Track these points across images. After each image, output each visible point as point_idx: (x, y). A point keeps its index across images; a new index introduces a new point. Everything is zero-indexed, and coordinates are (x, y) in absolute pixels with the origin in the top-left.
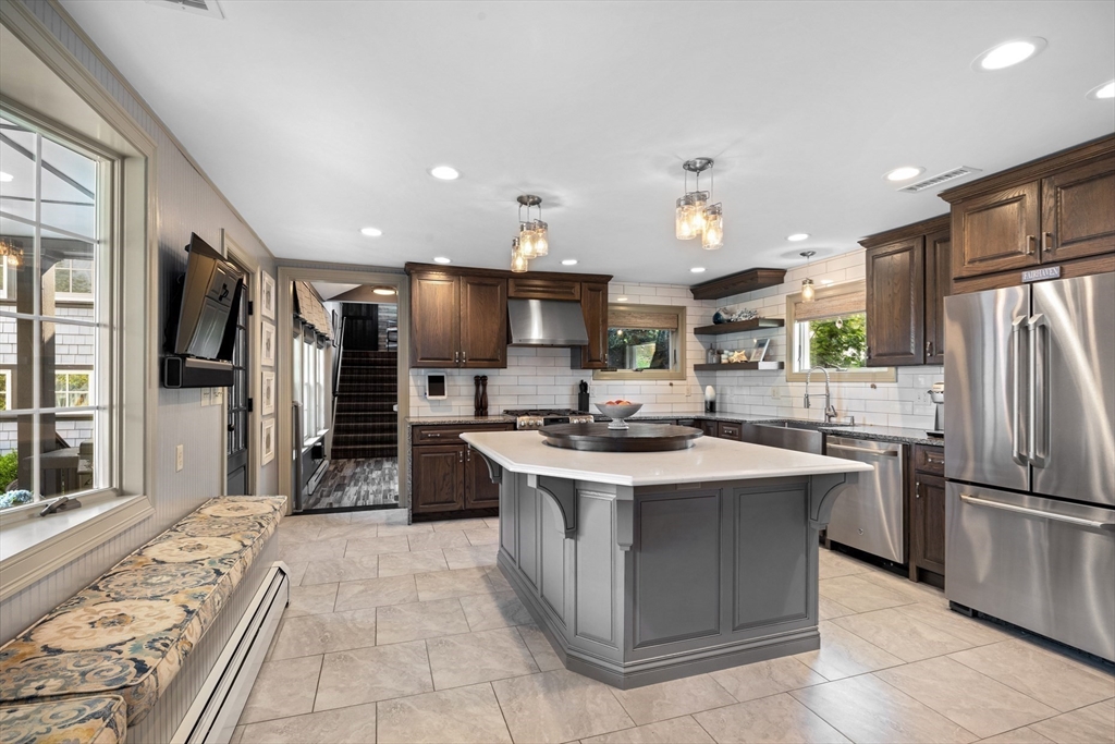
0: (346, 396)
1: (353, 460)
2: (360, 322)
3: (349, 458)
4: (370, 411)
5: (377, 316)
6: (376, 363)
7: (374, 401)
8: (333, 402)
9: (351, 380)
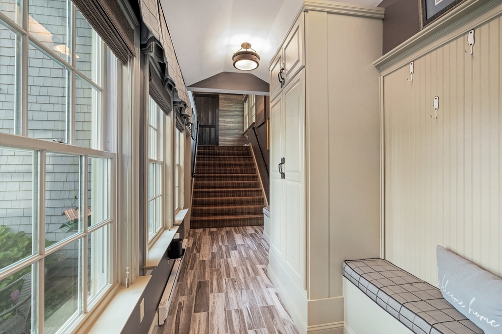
0: (200, 177)
1: (207, 230)
2: (207, 129)
3: (204, 228)
4: (218, 188)
5: (218, 125)
6: (219, 154)
7: (220, 180)
8: (192, 181)
9: (204, 165)
